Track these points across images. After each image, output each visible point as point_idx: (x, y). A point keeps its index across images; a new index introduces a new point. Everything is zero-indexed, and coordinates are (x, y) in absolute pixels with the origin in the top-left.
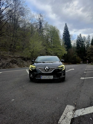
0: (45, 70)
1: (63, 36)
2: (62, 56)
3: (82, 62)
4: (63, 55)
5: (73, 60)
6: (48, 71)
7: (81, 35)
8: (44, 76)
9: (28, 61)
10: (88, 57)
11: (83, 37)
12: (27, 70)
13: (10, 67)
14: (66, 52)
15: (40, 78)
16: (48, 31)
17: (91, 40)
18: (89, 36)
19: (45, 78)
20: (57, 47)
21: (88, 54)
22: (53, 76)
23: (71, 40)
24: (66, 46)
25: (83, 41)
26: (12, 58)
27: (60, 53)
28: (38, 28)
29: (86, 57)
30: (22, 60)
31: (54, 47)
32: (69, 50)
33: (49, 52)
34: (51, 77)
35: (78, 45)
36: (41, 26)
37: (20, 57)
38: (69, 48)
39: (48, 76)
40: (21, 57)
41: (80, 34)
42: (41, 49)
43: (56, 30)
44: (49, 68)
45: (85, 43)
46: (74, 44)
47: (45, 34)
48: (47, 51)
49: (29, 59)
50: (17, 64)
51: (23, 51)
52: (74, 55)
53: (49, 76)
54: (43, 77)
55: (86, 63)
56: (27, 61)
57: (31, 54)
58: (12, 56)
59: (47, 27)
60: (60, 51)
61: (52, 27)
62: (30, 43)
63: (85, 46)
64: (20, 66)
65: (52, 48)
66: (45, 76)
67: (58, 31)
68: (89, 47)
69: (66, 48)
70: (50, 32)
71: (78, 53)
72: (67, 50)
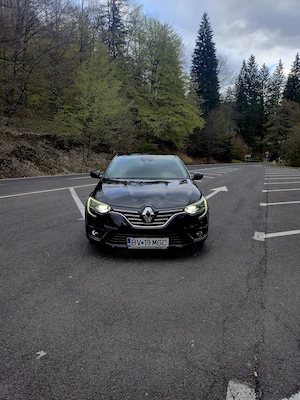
0: (144, 221)
1: (194, 62)
2: (186, 134)
3: (249, 156)
4: (191, 131)
5: (222, 150)
6: (153, 221)
7: (256, 61)
8: (139, 239)
9: (73, 152)
10: (271, 140)
11: (259, 68)
12: (72, 189)
13: (14, 173)
14: (201, 123)
15: (124, 246)
16: (141, 41)
17: (286, 80)
18: (280, 65)
19: (142, 246)
20: (172, 103)
21: (272, 128)
22: (167, 239)
23: (220, 77)
24: (203, 101)
25: (258, 85)
26: (16, 138)
27: (179, 125)
28: (106, 28)
29: (265, 140)
30: (52, 148)
31: (160, 103)
32: (212, 113)
33: (145, 119)
34: (164, 243)
35: (241, 96)
36: (116, 21)
37: (43, 137)
38: (210, 108)
39: (151, 240)
40: (48, 137)
41: (252, 58)
42: (115, 111)
43: (169, 39)
44: (156, 213)
45: (265, 90)
46: (229, 92)
47: (130, 53)
48: (138, 119)
49: (78, 145)
50: (37, 163)
51: (56, 118)
52: (227, 133)
53: (155, 239)
54: (136, 243)
55: (261, 160)
56: (71, 151)
57: (82, 127)
58: (15, 133)
59: (138, 25)
60: (182, 119)
61: (158, 24)
62: (79, 86)
63: (265, 99)
64: (47, 169)
65: (156, 106)
66: (143, 240)
67: (179, 43)
68: (278, 106)
69: (203, 106)
70: (150, 44)
71: (239, 125)
72: (205, 116)
